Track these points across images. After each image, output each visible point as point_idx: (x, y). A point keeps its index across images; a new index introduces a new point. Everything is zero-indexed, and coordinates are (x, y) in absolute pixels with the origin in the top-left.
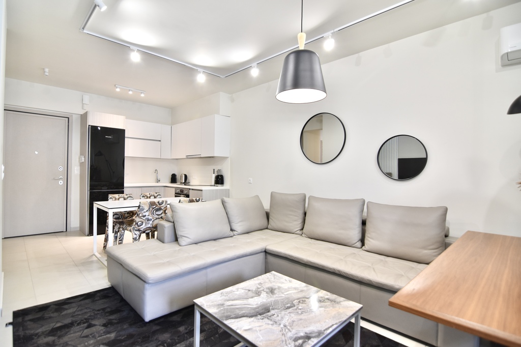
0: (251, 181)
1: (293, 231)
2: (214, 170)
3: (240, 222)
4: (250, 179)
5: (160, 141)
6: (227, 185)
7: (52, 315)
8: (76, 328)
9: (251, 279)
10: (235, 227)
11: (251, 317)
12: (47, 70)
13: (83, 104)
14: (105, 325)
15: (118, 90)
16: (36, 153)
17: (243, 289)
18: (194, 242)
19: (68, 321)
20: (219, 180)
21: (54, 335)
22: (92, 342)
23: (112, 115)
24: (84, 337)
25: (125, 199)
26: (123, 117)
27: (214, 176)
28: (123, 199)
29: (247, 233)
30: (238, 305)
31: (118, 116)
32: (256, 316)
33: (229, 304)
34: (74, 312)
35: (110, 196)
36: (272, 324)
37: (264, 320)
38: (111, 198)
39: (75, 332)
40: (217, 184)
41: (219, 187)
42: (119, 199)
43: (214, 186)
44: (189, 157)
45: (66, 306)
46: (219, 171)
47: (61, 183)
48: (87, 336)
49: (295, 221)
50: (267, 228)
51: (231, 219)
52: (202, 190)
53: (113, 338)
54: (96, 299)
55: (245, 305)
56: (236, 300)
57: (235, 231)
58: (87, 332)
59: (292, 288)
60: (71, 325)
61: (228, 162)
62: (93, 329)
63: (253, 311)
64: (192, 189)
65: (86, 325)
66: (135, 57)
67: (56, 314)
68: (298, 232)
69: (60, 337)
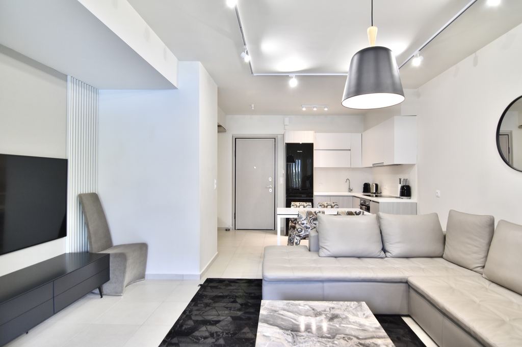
0: (439, 194)
1: (472, 266)
2: (400, 180)
3: (397, 243)
4: (437, 191)
5: (350, 150)
6: (414, 199)
7: (222, 287)
8: (226, 300)
9: (330, 301)
10: (388, 247)
11: (282, 329)
12: (253, 106)
13: (285, 125)
14: (242, 305)
15: (304, 109)
16: (255, 168)
17: (310, 306)
18: (332, 255)
19: (226, 294)
20: (406, 191)
21: (213, 300)
22: (227, 312)
23: (303, 132)
24: (226, 307)
25: (304, 207)
26: (312, 132)
27: (400, 186)
28: (303, 207)
29: (407, 258)
30: (288, 317)
31: (307, 132)
32: (287, 330)
33: (281, 313)
34: (234, 289)
35: (293, 203)
36: (289, 342)
37: (289, 336)
38: (293, 205)
39: (224, 302)
40: (402, 196)
41: (405, 200)
42: (299, 207)
43: (400, 198)
44: (375, 166)
45: (233, 284)
46: (406, 180)
47: (271, 190)
48: (227, 308)
49: (475, 253)
50: (442, 257)
51: (385, 238)
52: (378, 203)
53: (239, 315)
54: (253, 285)
55: (292, 318)
56: (291, 312)
57: (389, 252)
58: (230, 305)
59: (357, 323)
60: (226, 296)
61: (415, 170)
62: (234, 305)
63: (291, 326)
64: (373, 201)
65: (233, 300)
66: (293, 83)
67: (224, 287)
68: (478, 269)
69: (215, 302)
